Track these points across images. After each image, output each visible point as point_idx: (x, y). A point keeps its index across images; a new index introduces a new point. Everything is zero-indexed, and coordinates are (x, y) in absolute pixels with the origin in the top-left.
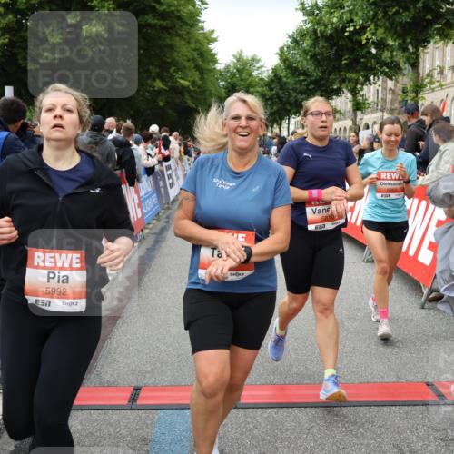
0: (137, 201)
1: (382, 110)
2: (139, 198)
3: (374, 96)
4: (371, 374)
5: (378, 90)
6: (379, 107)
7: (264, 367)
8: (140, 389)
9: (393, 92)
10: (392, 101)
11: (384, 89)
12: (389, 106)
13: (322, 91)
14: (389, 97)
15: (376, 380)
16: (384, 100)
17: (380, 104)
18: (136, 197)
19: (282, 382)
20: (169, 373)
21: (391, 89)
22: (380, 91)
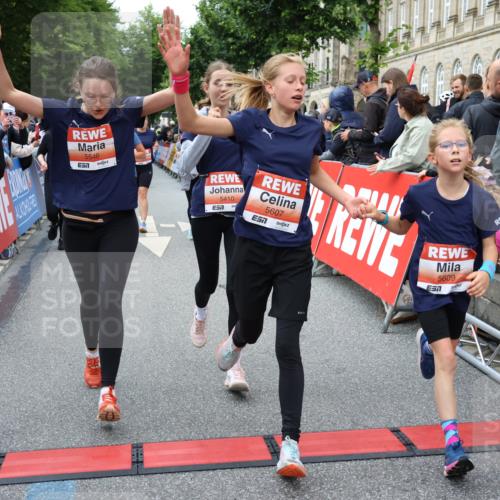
0: (7, 203)
1: (334, 85)
2: (10, 198)
3: (323, 65)
4: (318, 421)
5: (328, 59)
6: (330, 81)
7: (177, 417)
8: (3, 457)
9: (348, 61)
10: (346, 73)
11: (336, 57)
12: (342, 79)
13: (256, 59)
14: (343, 68)
15: (324, 428)
16: (336, 71)
17: (330, 76)
18: (5, 197)
19: (201, 437)
20: (45, 432)
21: (344, 57)
22: (331, 60)
